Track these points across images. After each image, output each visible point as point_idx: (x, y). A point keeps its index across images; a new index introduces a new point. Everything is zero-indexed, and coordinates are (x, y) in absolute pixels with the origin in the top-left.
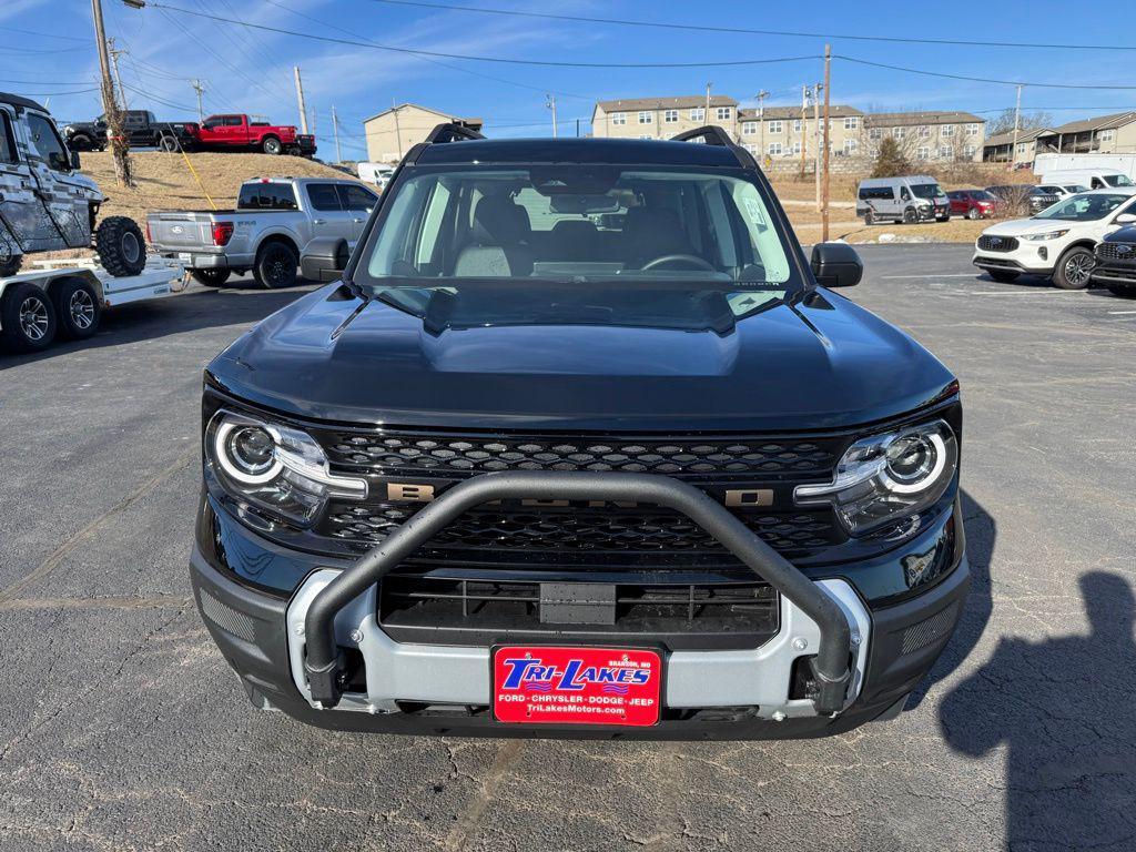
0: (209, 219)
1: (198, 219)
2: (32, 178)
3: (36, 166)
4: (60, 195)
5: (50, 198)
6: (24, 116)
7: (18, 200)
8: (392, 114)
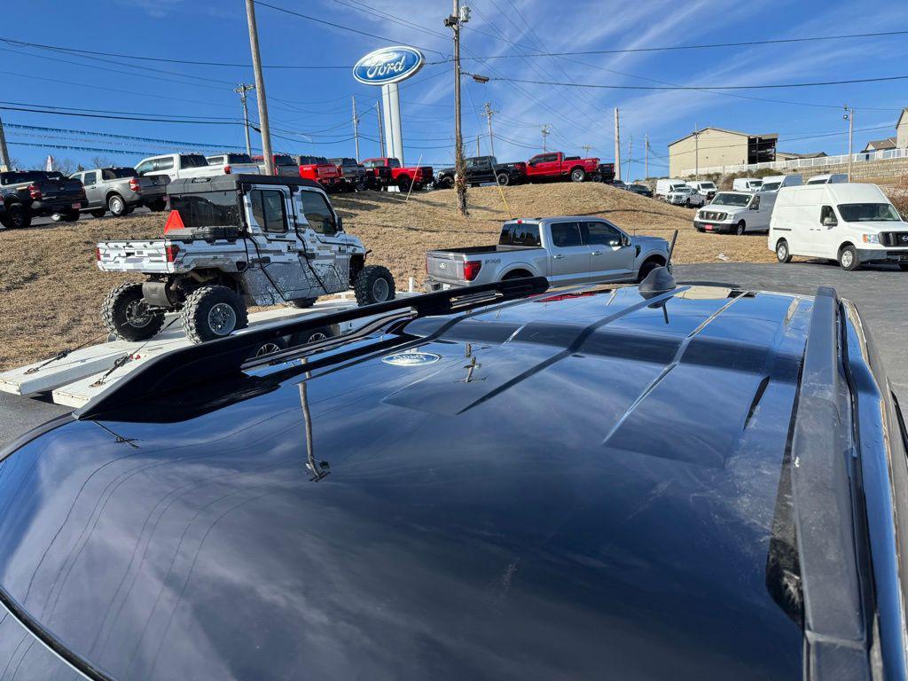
0: (462, 259)
1: (456, 258)
2: (299, 241)
3: (303, 232)
4: (322, 253)
5: (313, 256)
6: (297, 193)
7: (284, 261)
8: (693, 138)
